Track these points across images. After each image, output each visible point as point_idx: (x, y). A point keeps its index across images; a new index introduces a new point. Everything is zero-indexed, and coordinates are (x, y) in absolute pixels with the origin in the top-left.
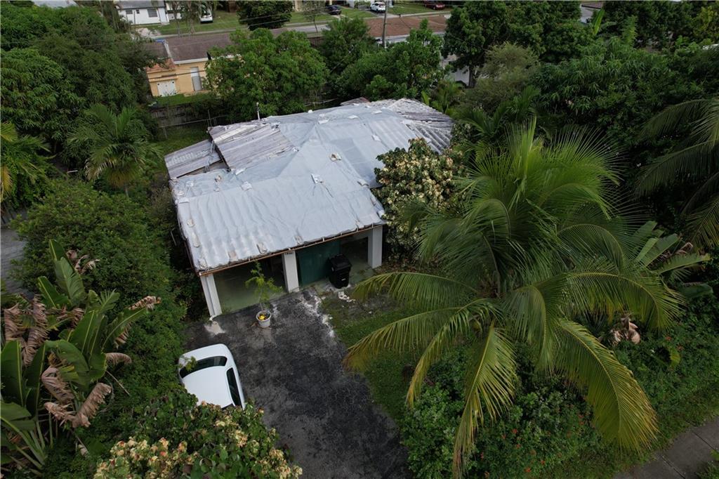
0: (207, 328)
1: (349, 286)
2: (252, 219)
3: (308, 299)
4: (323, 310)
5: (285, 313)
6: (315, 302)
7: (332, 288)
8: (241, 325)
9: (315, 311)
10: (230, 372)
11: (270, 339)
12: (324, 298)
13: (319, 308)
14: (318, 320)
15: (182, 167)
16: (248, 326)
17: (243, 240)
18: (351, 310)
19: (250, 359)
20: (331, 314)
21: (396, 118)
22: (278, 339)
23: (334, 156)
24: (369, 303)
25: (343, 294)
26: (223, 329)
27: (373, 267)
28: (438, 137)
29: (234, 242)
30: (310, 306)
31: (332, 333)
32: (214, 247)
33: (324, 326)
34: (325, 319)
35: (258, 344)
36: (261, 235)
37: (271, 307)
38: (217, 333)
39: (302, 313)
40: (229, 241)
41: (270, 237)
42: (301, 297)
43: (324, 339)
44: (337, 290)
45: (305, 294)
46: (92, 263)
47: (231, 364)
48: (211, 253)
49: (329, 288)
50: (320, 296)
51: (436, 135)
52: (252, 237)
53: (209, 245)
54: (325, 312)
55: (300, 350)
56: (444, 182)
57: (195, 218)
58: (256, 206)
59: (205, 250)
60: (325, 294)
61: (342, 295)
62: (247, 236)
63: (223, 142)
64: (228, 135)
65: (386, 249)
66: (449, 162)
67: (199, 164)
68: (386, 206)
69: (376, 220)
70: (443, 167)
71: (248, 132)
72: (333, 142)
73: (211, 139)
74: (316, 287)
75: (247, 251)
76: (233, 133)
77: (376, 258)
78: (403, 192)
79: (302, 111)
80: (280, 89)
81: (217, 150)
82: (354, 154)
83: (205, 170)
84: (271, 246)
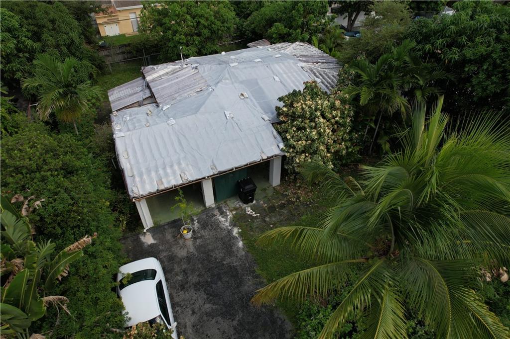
0: (142, 238)
1: (254, 202)
2: (175, 151)
3: (222, 213)
4: (234, 224)
5: (204, 225)
6: (227, 216)
7: (241, 204)
8: (169, 237)
9: (227, 224)
10: (159, 286)
11: (192, 249)
12: (234, 213)
13: (231, 222)
14: (230, 232)
15: (122, 101)
16: (174, 237)
17: (169, 170)
18: (256, 223)
19: (176, 266)
20: (240, 227)
21: (292, 61)
22: (198, 248)
23: (242, 95)
24: (270, 218)
25: (249, 209)
26: (154, 239)
27: (274, 186)
28: (326, 77)
29: (161, 172)
30: (223, 219)
31: (241, 244)
32: (145, 177)
33: (235, 238)
34: (235, 231)
35: (182, 253)
36: (183, 165)
37: (193, 220)
38: (149, 243)
39: (217, 226)
40: (157, 171)
41: (190, 167)
42: (216, 212)
43: (234, 249)
44: (245, 205)
45: (219, 209)
46: (38, 203)
47: (160, 276)
48: (143, 182)
49: (238, 204)
50: (231, 211)
51: (325, 76)
52: (176, 167)
53: (141, 175)
54: (235, 225)
55: (216, 259)
56: (333, 121)
57: (130, 151)
58: (179, 139)
59: (137, 179)
60: (236, 209)
61: (249, 211)
62: (172, 166)
63: (153, 80)
64: (157, 73)
65: (284, 173)
66: (338, 103)
67: (135, 99)
68: (285, 139)
69: (277, 152)
70: (332, 107)
71: (174, 72)
72: (241, 82)
73: (144, 78)
74: (228, 202)
75: (172, 181)
76: (162, 72)
77: (276, 179)
78: (299, 129)
79: (216, 52)
80: (199, 35)
81: (148, 87)
82: (259, 94)
83: (139, 104)
84: (192, 176)
